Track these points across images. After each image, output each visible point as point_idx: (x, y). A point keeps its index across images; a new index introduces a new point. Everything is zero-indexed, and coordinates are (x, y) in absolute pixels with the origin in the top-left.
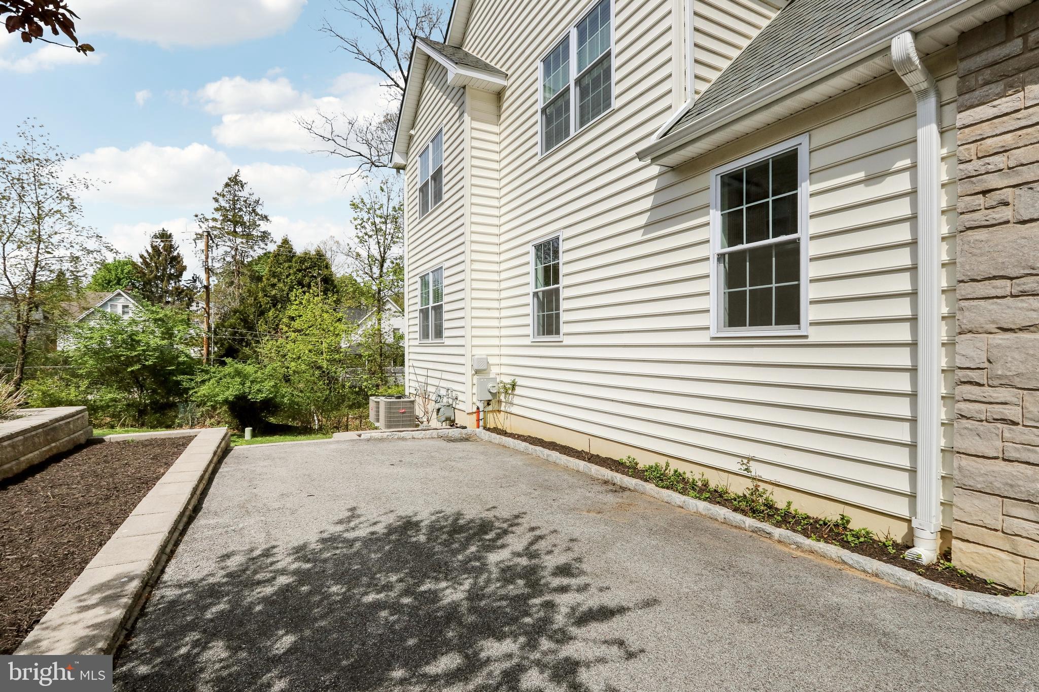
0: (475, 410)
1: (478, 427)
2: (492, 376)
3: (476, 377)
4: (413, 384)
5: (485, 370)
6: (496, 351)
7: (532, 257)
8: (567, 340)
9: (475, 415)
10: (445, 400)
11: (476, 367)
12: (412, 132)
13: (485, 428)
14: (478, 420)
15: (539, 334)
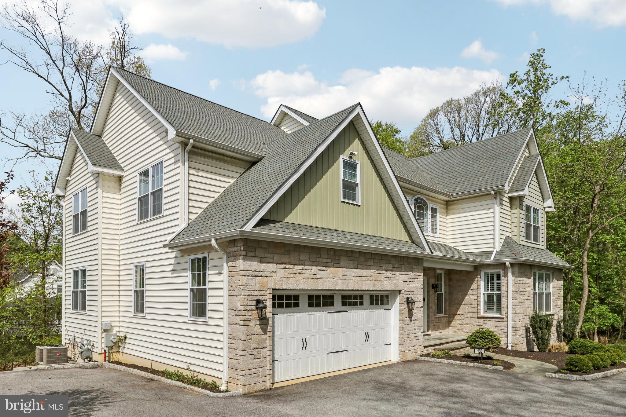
0: (103, 351)
1: (105, 361)
2: (114, 333)
3: (104, 334)
4: (67, 337)
5: (110, 329)
6: (117, 319)
7: (133, 272)
8: (148, 316)
9: (103, 354)
10: (86, 347)
11: (104, 328)
12: (69, 178)
13: (109, 361)
14: (105, 357)
15: (137, 312)
